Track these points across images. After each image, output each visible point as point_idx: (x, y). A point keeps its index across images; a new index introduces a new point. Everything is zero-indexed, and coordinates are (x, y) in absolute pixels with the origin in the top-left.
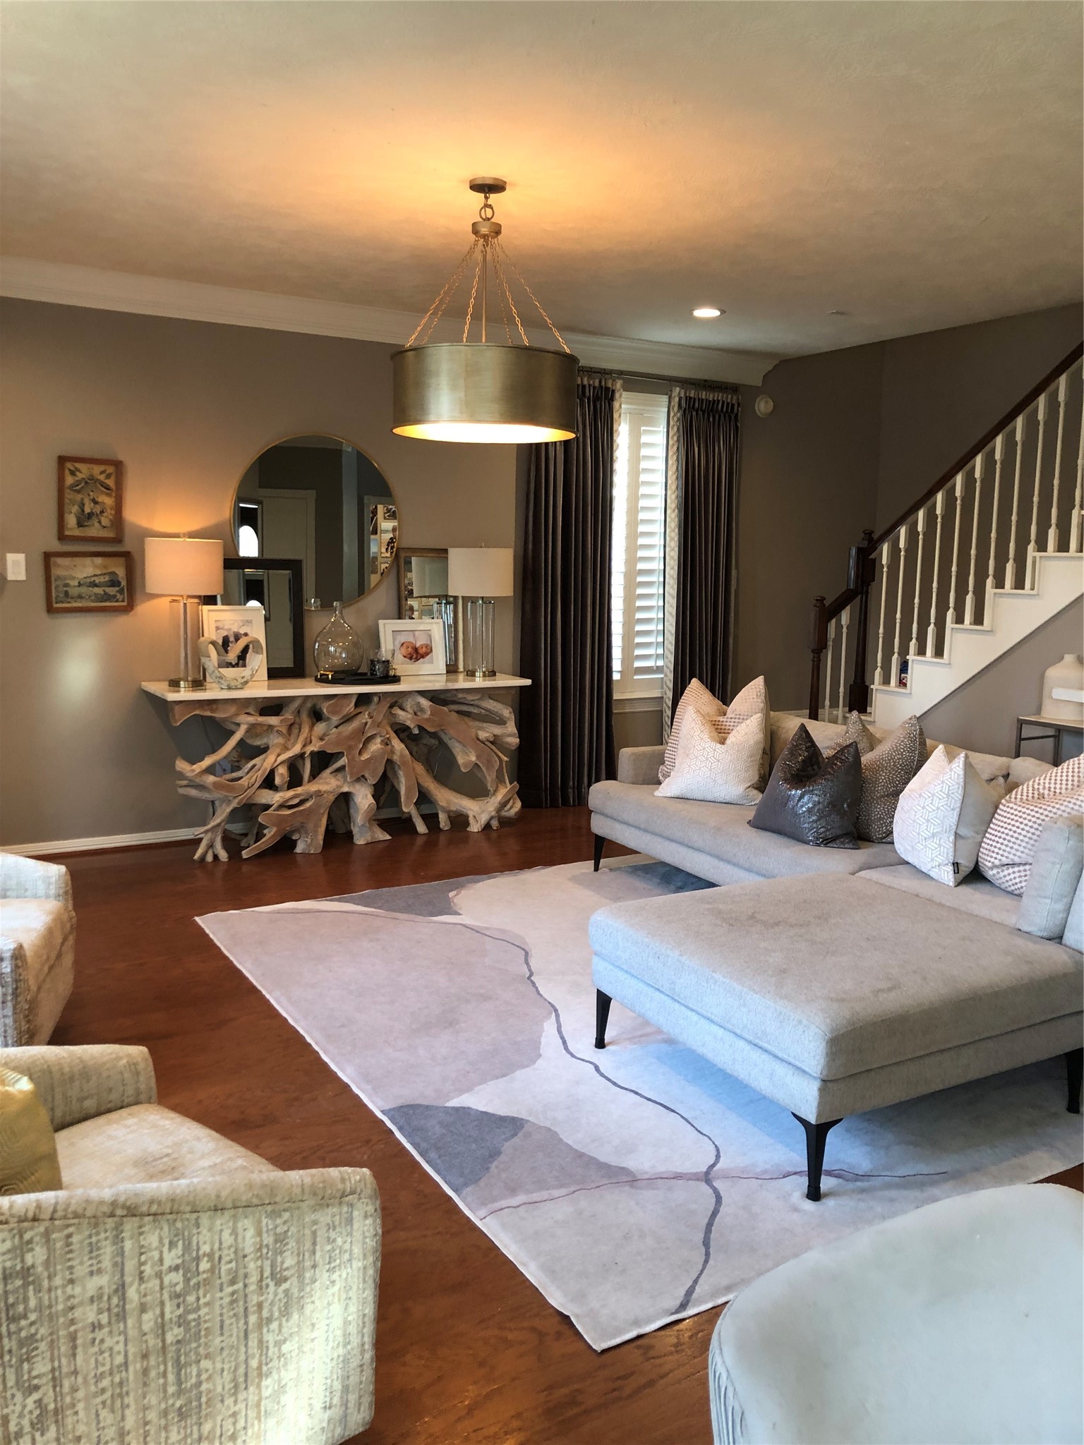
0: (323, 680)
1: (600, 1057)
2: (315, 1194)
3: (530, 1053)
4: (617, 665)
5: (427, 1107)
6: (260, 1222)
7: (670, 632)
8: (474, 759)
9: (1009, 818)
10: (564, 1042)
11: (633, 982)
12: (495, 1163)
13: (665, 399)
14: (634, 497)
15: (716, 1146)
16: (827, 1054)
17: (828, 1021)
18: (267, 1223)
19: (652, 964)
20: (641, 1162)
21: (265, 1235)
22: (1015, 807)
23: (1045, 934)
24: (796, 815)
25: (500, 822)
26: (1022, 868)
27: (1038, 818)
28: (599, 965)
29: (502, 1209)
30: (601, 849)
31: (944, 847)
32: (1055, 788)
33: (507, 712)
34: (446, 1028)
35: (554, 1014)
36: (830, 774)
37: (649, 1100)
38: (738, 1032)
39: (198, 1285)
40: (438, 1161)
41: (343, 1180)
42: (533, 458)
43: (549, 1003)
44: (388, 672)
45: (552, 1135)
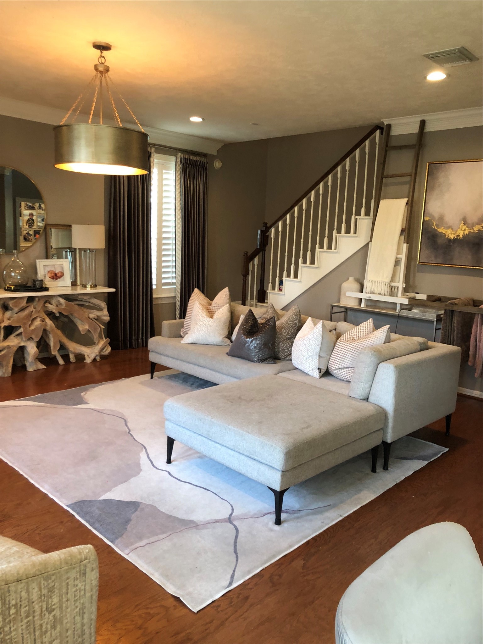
0: (9, 290)
1: (169, 467)
2: (67, 563)
3: (136, 469)
4: (154, 282)
5: (90, 501)
6: (40, 583)
7: (179, 266)
8: (87, 327)
9: (341, 348)
10: (152, 462)
11: (187, 432)
12: (129, 525)
13: (174, 158)
14: (160, 203)
15: (231, 505)
16: (285, 459)
17: (284, 444)
18: (44, 584)
19: (197, 423)
20: (199, 516)
21: (43, 590)
22: (344, 343)
23: (361, 398)
24: (249, 349)
25: (101, 357)
26: (347, 369)
27: (354, 348)
28: (168, 425)
29: (137, 548)
30: (153, 368)
31: (315, 362)
32: (358, 335)
33: (103, 305)
34: (92, 460)
35: (144, 449)
36: (264, 331)
37: (196, 486)
38: (241, 452)
39: (10, 622)
40: (100, 528)
41: (80, 553)
42: (113, 182)
43: (141, 444)
44: (42, 285)
45: (154, 509)
